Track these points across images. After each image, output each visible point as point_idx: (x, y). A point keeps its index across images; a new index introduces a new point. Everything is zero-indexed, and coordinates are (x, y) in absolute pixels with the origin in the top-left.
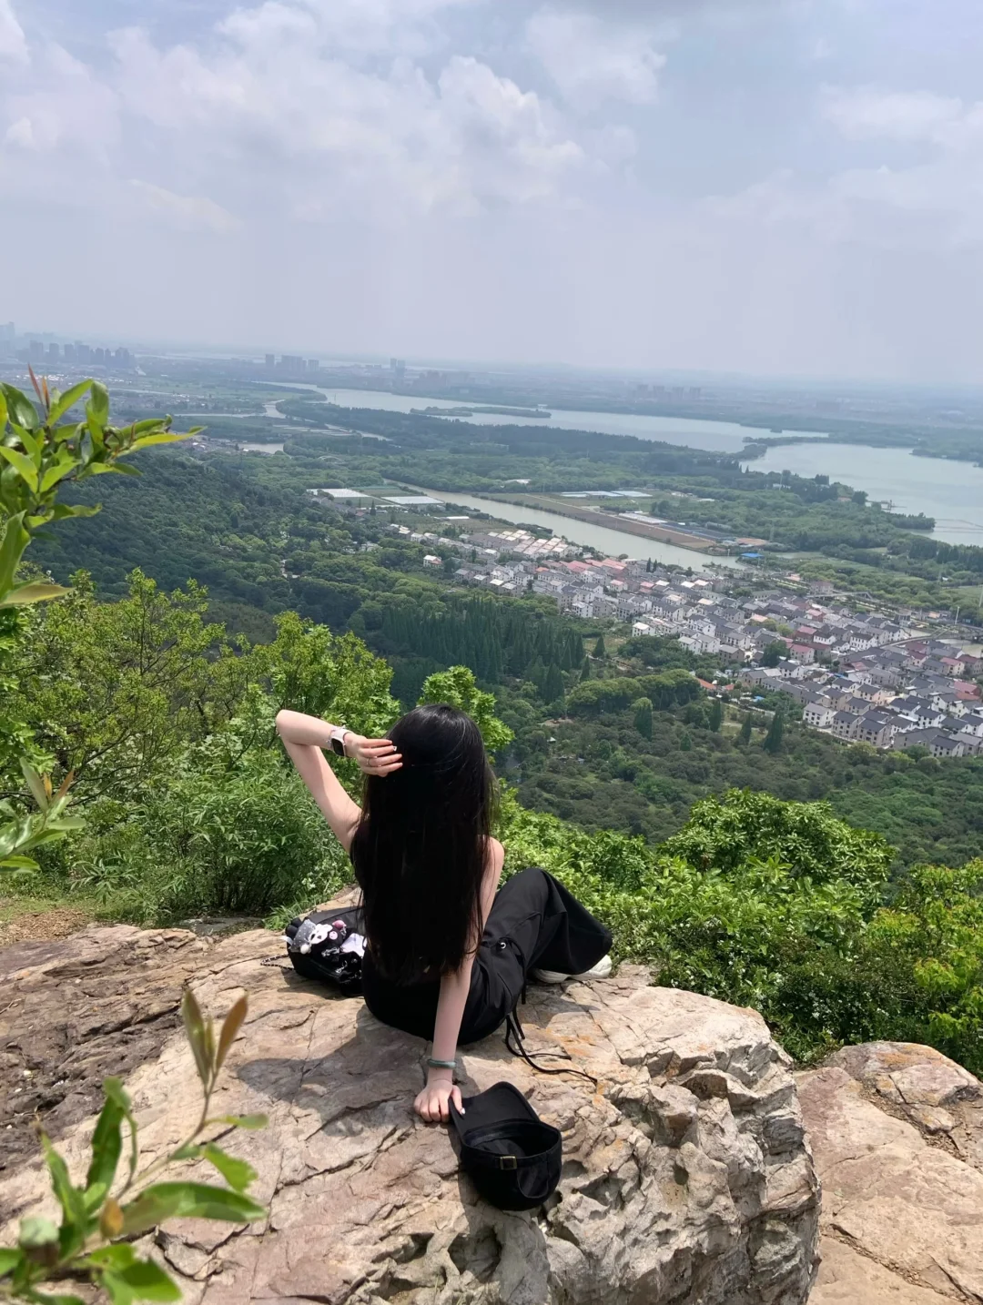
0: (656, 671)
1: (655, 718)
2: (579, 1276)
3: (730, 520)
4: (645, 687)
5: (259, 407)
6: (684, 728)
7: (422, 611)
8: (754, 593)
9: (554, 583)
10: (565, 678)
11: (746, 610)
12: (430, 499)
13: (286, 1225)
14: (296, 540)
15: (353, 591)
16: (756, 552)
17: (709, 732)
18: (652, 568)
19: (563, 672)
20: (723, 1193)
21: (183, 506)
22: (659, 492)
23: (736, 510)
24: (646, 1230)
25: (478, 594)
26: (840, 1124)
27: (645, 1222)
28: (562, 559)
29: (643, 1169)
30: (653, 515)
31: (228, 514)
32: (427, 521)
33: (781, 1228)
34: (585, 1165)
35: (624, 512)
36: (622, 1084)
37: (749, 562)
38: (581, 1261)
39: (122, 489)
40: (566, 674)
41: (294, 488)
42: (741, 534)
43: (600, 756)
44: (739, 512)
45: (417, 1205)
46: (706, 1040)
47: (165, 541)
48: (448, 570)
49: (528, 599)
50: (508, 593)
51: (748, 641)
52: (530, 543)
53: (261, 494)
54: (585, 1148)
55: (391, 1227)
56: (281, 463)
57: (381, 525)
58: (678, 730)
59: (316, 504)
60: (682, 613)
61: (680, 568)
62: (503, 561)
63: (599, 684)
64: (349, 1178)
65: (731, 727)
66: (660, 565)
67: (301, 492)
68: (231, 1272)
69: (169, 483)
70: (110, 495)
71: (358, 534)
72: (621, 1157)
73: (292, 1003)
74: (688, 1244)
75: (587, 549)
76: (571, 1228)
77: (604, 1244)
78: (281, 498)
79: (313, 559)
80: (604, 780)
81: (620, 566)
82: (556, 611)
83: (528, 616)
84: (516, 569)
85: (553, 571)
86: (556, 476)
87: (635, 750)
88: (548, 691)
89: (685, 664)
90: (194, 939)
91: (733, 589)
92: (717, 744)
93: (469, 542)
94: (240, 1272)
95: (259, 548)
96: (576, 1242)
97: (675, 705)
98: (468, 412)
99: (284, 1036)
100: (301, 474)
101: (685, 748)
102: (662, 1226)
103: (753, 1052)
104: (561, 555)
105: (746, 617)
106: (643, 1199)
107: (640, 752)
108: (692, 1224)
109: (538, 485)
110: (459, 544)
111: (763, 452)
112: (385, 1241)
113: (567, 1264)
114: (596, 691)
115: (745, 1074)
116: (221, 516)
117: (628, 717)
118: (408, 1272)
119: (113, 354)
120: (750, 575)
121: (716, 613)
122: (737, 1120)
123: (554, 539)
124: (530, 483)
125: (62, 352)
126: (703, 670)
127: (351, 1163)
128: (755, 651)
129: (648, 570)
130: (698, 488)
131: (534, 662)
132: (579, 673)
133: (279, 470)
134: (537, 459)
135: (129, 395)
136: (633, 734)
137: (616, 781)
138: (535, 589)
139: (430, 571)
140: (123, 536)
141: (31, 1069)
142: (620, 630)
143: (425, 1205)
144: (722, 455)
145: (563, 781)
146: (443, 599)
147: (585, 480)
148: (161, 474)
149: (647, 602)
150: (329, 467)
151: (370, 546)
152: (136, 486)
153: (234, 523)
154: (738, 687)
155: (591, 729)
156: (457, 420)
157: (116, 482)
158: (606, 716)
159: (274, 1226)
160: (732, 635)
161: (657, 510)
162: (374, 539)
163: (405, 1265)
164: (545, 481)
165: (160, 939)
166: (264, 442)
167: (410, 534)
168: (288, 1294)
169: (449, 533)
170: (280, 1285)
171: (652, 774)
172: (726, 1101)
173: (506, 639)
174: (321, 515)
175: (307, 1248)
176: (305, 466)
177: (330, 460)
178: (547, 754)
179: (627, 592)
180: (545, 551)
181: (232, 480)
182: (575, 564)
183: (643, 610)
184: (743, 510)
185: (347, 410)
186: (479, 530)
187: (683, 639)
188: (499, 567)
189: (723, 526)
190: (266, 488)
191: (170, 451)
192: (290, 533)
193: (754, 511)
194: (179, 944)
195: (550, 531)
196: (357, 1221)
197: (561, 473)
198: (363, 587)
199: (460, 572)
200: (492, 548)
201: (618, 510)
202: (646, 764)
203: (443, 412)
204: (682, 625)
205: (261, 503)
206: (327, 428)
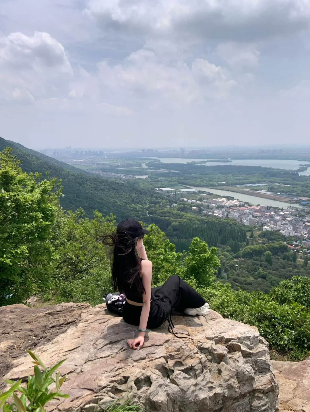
0: (272, 242)
1: (273, 258)
2: (179, 396)
3: (296, 192)
4: (268, 248)
5: (140, 165)
6: (283, 261)
7: (192, 224)
8: (306, 215)
9: (235, 214)
10: (241, 245)
11: (303, 221)
12: (194, 189)
13: (86, 371)
14: (151, 205)
15: (169, 219)
16: (306, 202)
17: (292, 262)
18: (269, 208)
19: (240, 243)
20: (233, 378)
21: (118, 196)
22: (270, 184)
23: (297, 188)
24: (204, 386)
25: (210, 218)
26: (308, 378)
27: (204, 383)
28: (238, 206)
29: (204, 367)
30: (268, 191)
31: (131, 198)
32: (193, 196)
33: (261, 395)
34: (183, 363)
35: (258, 190)
36: (203, 343)
37: (304, 205)
38: (179, 391)
39: (101, 191)
40: (241, 244)
41: (151, 188)
42: (300, 196)
43: (254, 271)
44: (299, 189)
45: (126, 368)
46: (235, 334)
47: (113, 207)
48: (200, 211)
49: (227, 219)
50: (220, 218)
51: (305, 232)
52: (227, 202)
53: (141, 191)
54: (183, 358)
55: (117, 374)
56: (147, 181)
57: (178, 198)
58: (281, 262)
59: (158, 193)
60: (280, 223)
61: (279, 208)
62: (218, 208)
63: (252, 247)
64: (107, 360)
65: (300, 261)
66: (272, 207)
67: (153, 189)
68: (67, 381)
69: (114, 189)
70: (97, 193)
71: (171, 201)
72: (196, 362)
73: (104, 317)
74: (219, 392)
75: (246, 203)
76: (176, 381)
77: (188, 387)
78: (147, 192)
79: (156, 211)
80: (256, 279)
81: (258, 208)
82: (236, 223)
83: (227, 225)
84: (222, 210)
85: (235, 210)
86: (235, 180)
87: (266, 269)
88: (235, 249)
89: (282, 240)
90: (89, 306)
91: (298, 214)
92: (296, 267)
93: (206, 202)
94: (70, 381)
95: (140, 208)
96: (178, 385)
97: (279, 254)
98: (205, 162)
99: (100, 325)
100: (153, 184)
101: (284, 268)
102: (210, 385)
103: (252, 338)
104: (237, 205)
105: (303, 224)
106: (203, 376)
107: (268, 269)
108: (222, 386)
109: (229, 183)
110: (203, 203)
111: (306, 169)
112: (115, 377)
113: (174, 391)
114: (252, 250)
115: (249, 345)
116: (129, 199)
117: (263, 258)
118: (122, 387)
119: (98, 153)
120: (304, 210)
121: (293, 222)
122: (245, 359)
123: (235, 200)
124: (226, 183)
125: (84, 153)
126: (289, 242)
127: (109, 356)
128: (307, 235)
129: (268, 209)
130: (284, 182)
131: (230, 240)
132: (245, 243)
133: (146, 183)
134: (227, 175)
135: (103, 164)
136: (265, 263)
137: (260, 279)
138: (229, 216)
139: (194, 212)
140: (101, 206)
141: (35, 337)
142: (258, 229)
143: (128, 368)
144: (292, 171)
145: (241, 279)
146: (199, 220)
147: (244, 181)
148: (112, 186)
149: (268, 219)
150: (162, 181)
151: (175, 205)
152: (105, 190)
153: (133, 201)
154: (302, 247)
155: (250, 262)
156: (202, 165)
157: (99, 189)
158: (255, 258)
159: (83, 371)
160: (298, 229)
161: (270, 189)
162: (176, 203)
163: (121, 385)
164: (231, 182)
165: (79, 305)
166: (142, 175)
167: (187, 200)
168: (82, 388)
169: (200, 200)
170: (80, 385)
171: (273, 277)
172: (240, 352)
173: (220, 233)
174: (160, 196)
175: (90, 376)
176: (154, 181)
177: (162, 179)
178: (235, 270)
179: (261, 216)
180: (232, 204)
181: (132, 187)
182: (242, 208)
183: (266, 222)
184: (300, 188)
185: (167, 164)
186: (209, 199)
187: (281, 231)
188: (217, 210)
189: (294, 194)
190: (143, 189)
191: (114, 180)
192: (150, 203)
193: (304, 188)
194: (85, 307)
195: (233, 198)
196: (106, 371)
197: (236, 179)
198: (172, 218)
199: (204, 212)
200: (214, 204)
201: (256, 190)
202: (270, 273)
203: (197, 163)
204: (280, 227)
205: (141, 194)
206: (161, 170)
